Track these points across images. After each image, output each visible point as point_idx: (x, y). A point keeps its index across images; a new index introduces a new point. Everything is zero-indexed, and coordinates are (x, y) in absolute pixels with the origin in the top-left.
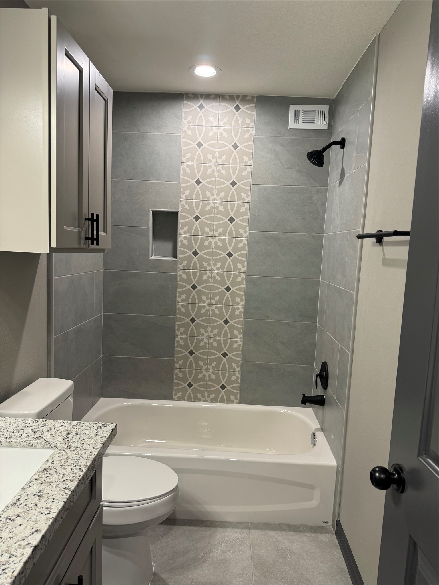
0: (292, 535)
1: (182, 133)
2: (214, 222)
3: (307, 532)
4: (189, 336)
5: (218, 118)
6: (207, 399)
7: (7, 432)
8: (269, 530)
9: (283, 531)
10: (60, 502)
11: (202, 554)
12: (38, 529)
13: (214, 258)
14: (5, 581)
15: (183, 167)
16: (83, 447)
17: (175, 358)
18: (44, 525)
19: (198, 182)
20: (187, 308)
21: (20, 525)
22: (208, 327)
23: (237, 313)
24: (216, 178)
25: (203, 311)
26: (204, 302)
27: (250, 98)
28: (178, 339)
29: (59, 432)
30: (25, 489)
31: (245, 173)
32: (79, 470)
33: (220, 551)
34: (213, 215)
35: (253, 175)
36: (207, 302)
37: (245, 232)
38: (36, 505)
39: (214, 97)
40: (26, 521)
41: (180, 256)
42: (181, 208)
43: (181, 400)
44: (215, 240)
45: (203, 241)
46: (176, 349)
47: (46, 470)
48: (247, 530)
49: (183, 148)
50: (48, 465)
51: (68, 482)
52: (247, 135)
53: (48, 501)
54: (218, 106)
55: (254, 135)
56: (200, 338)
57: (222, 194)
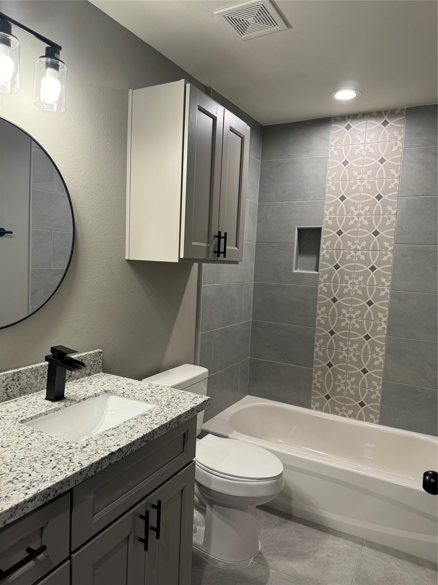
0: (408, 565)
1: (328, 154)
2: (357, 236)
3: (427, 567)
4: (328, 348)
5: (365, 136)
6: (345, 414)
7: (136, 390)
8: (384, 552)
9: (399, 558)
10: (141, 434)
11: (307, 551)
12: (119, 444)
13: (355, 271)
14: (86, 463)
15: (328, 185)
16: (177, 407)
17: (314, 368)
18: (124, 443)
19: (343, 198)
20: (326, 320)
21: (111, 440)
22: (348, 341)
23: (379, 329)
24: (361, 193)
25: (343, 324)
26: (344, 315)
27: (400, 111)
28: (317, 349)
29: (168, 395)
30: (125, 422)
31: (392, 185)
32: (165, 419)
33: (326, 554)
34: (356, 229)
35: (401, 187)
36: (348, 315)
37: (390, 246)
38: (126, 432)
39: (362, 116)
40: (115, 438)
41: (321, 270)
42: (325, 224)
43: (319, 410)
44: (357, 254)
45: (345, 255)
46: (315, 359)
47: (145, 415)
48: (360, 546)
49: (329, 168)
50: (148, 412)
51: (153, 425)
52: (395, 148)
53: (134, 432)
54: (365, 124)
55: (403, 147)
56: (339, 351)
57: (367, 208)
